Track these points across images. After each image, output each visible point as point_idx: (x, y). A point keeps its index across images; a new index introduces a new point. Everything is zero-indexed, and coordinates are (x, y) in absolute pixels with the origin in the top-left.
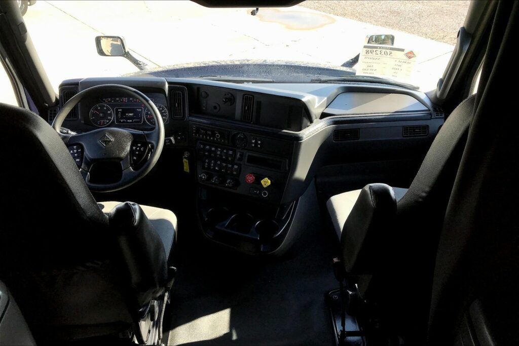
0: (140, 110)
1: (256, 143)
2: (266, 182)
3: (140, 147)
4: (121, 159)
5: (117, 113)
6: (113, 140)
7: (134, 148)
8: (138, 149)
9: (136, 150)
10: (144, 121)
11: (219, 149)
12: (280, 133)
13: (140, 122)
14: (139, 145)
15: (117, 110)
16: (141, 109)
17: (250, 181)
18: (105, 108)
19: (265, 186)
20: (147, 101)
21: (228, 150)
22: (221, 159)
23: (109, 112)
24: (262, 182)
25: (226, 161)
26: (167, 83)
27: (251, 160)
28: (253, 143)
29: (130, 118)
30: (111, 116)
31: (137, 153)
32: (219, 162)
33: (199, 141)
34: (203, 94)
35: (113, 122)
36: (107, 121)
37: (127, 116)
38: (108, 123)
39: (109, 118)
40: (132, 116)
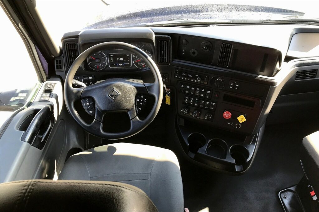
0: (129, 55)
1: (234, 86)
2: (242, 119)
3: (143, 99)
4: (128, 110)
5: (110, 57)
7: (138, 100)
8: (142, 100)
9: (140, 102)
10: (133, 65)
11: (198, 89)
12: (257, 78)
13: (129, 65)
14: (142, 97)
15: (109, 55)
16: (130, 54)
17: (227, 117)
18: (100, 54)
19: (240, 122)
21: (206, 90)
22: (199, 97)
23: (103, 58)
24: (239, 118)
25: (204, 99)
26: (154, 34)
27: (227, 98)
28: (231, 86)
29: (121, 62)
31: (141, 104)
32: (197, 99)
33: (180, 82)
34: (184, 41)
35: (108, 66)
36: (102, 65)
37: (118, 60)
38: (103, 67)
39: (104, 62)
40: (122, 60)
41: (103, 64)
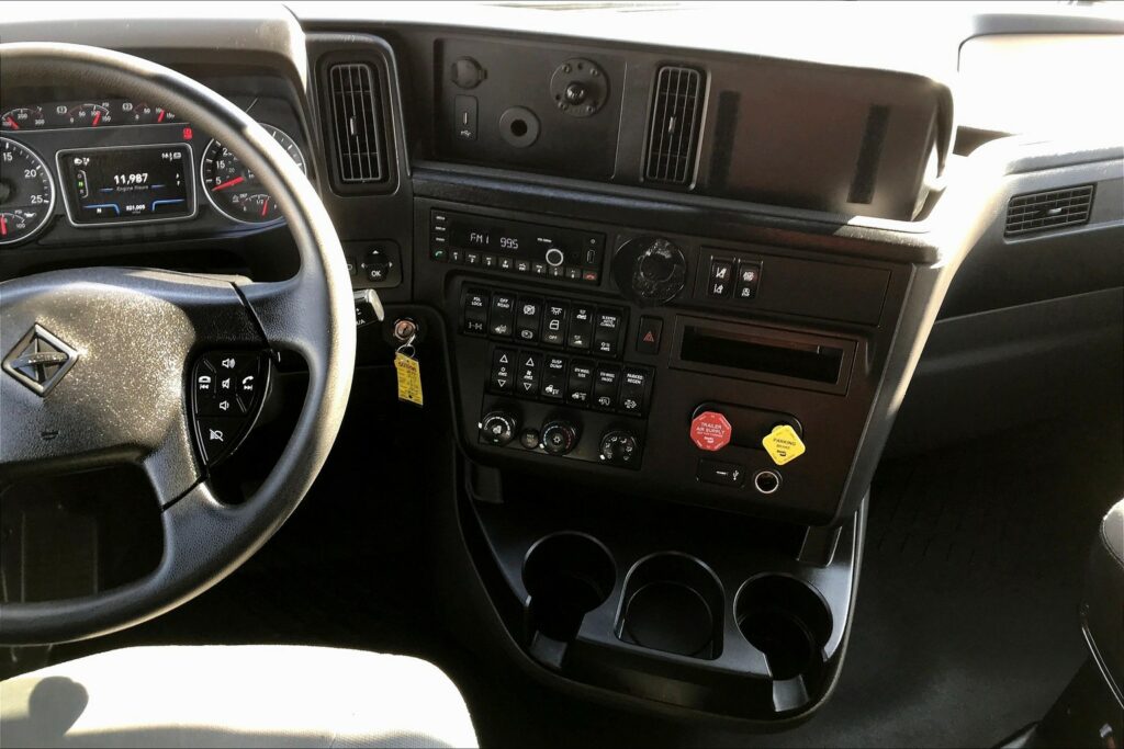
0: (178, 155)
1: (734, 282)
2: (784, 444)
3: (236, 375)
4: (147, 450)
5: (70, 174)
6: (80, 351)
7: (205, 380)
8: (226, 384)
9: (216, 393)
10: (205, 208)
11: (556, 311)
12: (843, 231)
13: (186, 209)
14: (230, 363)
15: (66, 159)
16: (184, 150)
17: (710, 440)
18: (8, 157)
19: (780, 461)
20: (238, 127)
21: (596, 312)
22: (564, 350)
23: (29, 174)
24: (769, 443)
25: (589, 357)
26: (298, 28)
27: (700, 348)
28: (719, 282)
29: (135, 194)
30: (45, 193)
31: (224, 406)
32: (556, 364)
33: (458, 280)
34: (462, 67)
35: (58, 217)
36: (29, 215)
37: (121, 184)
38: (31, 224)
39: (36, 199)
40: (142, 184)
41: (30, 208)
